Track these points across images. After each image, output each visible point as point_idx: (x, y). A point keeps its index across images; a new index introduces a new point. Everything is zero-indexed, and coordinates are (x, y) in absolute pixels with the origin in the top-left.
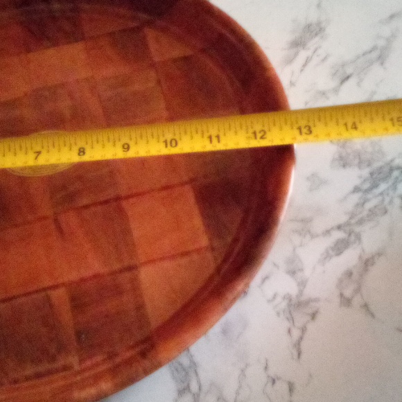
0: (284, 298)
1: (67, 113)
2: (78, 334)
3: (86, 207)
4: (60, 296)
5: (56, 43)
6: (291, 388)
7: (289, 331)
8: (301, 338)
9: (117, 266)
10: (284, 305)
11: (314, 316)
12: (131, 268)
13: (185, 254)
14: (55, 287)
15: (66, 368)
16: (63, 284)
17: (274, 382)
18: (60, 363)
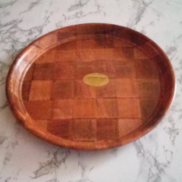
0: (168, 128)
1: (105, 69)
2: (98, 133)
3: (106, 98)
4: (94, 121)
5: (105, 47)
6: (172, 153)
7: (170, 138)
8: (174, 140)
9: (112, 117)
10: (168, 130)
11: (177, 134)
12: (116, 119)
13: (133, 118)
14: (93, 119)
15: (92, 141)
16: (95, 118)
17: (166, 151)
18: (91, 139)
